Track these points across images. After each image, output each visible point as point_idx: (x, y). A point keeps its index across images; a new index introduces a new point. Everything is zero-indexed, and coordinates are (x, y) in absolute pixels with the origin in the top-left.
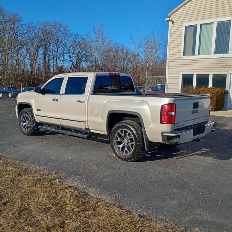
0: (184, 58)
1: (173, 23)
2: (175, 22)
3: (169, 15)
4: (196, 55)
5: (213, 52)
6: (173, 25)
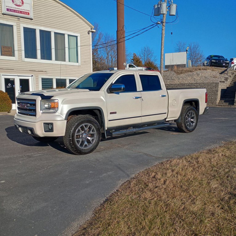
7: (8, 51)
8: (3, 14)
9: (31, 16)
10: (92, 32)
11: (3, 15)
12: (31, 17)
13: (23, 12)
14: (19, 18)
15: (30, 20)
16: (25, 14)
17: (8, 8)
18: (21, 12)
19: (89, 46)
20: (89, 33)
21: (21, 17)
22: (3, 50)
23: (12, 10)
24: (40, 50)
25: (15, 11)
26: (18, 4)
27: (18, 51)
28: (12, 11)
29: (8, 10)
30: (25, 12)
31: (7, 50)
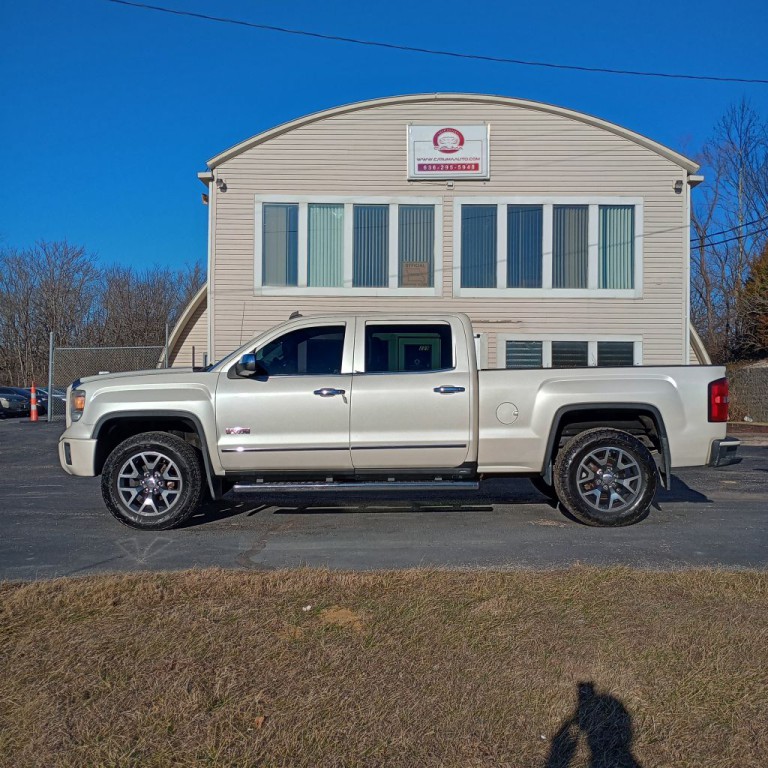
0: (264, 293)
1: (224, 188)
2: (228, 186)
3: (210, 163)
4: (302, 286)
5: (349, 281)
6: (224, 195)
7: (418, 275)
8: (409, 181)
9: (483, 172)
10: (693, 184)
11: (409, 184)
12: (484, 174)
13: (462, 165)
14: (450, 183)
15: (481, 183)
16: (466, 169)
17: (422, 162)
18: (455, 167)
19: (680, 230)
20: (678, 191)
21: (455, 180)
22: (405, 273)
23: (432, 165)
24: (505, 263)
25: (438, 167)
26: (449, 147)
27: (444, 270)
28: (432, 170)
29: (421, 167)
30: (466, 165)
31: (417, 272)
